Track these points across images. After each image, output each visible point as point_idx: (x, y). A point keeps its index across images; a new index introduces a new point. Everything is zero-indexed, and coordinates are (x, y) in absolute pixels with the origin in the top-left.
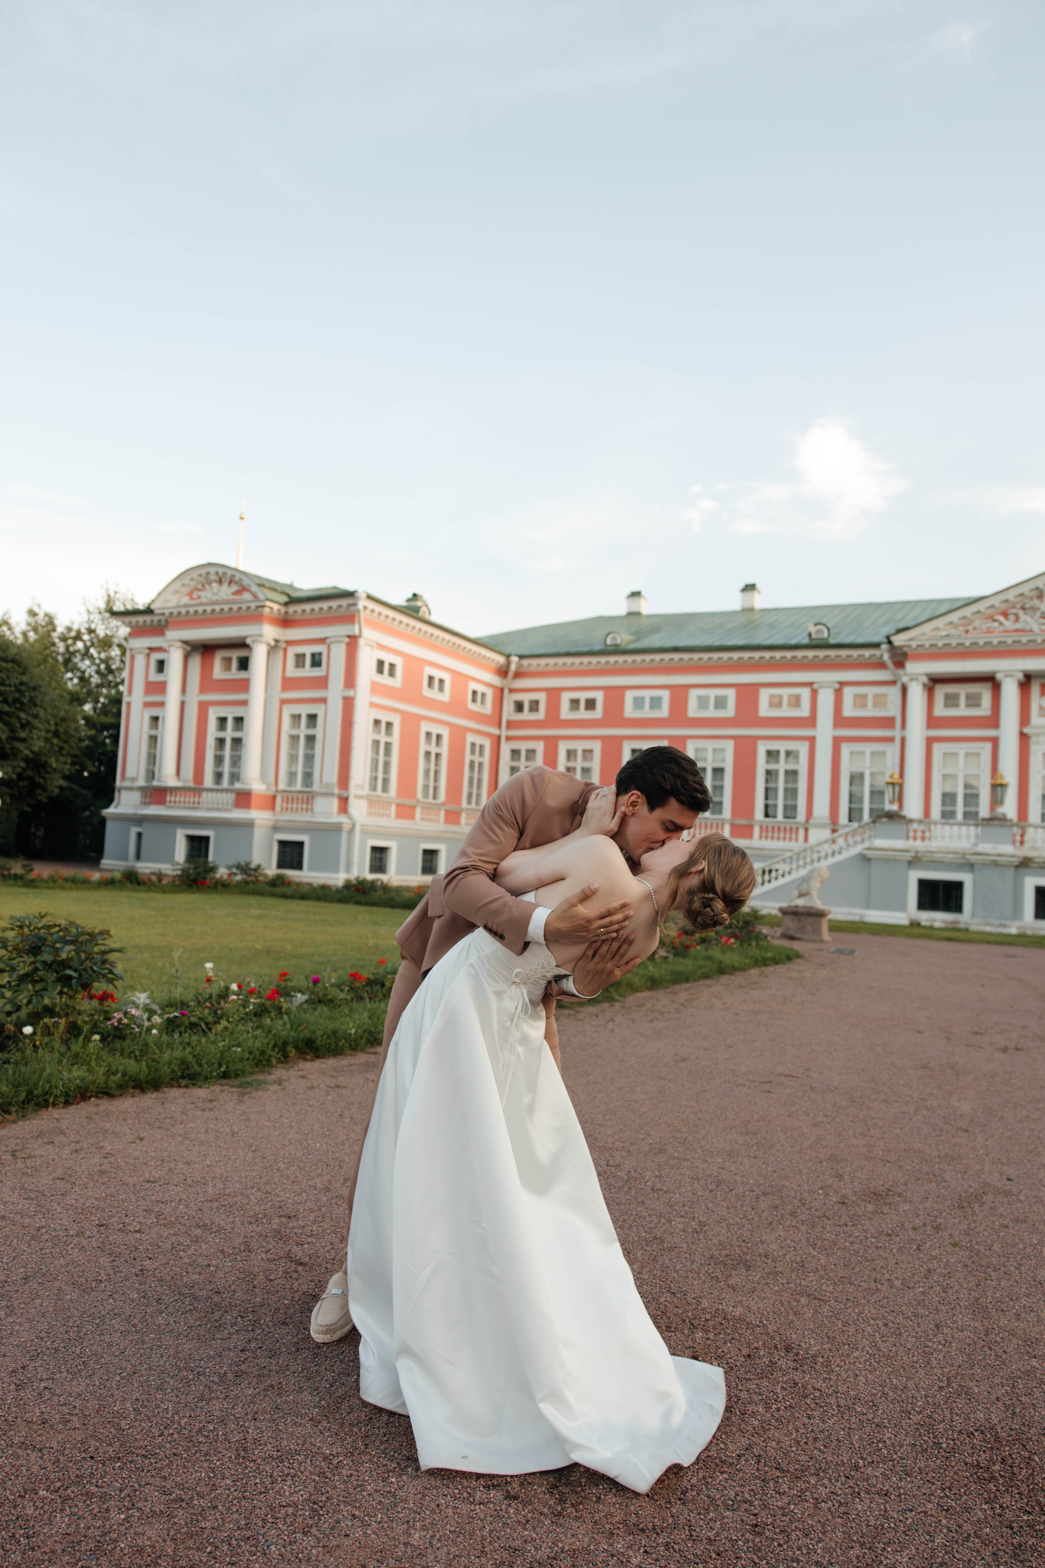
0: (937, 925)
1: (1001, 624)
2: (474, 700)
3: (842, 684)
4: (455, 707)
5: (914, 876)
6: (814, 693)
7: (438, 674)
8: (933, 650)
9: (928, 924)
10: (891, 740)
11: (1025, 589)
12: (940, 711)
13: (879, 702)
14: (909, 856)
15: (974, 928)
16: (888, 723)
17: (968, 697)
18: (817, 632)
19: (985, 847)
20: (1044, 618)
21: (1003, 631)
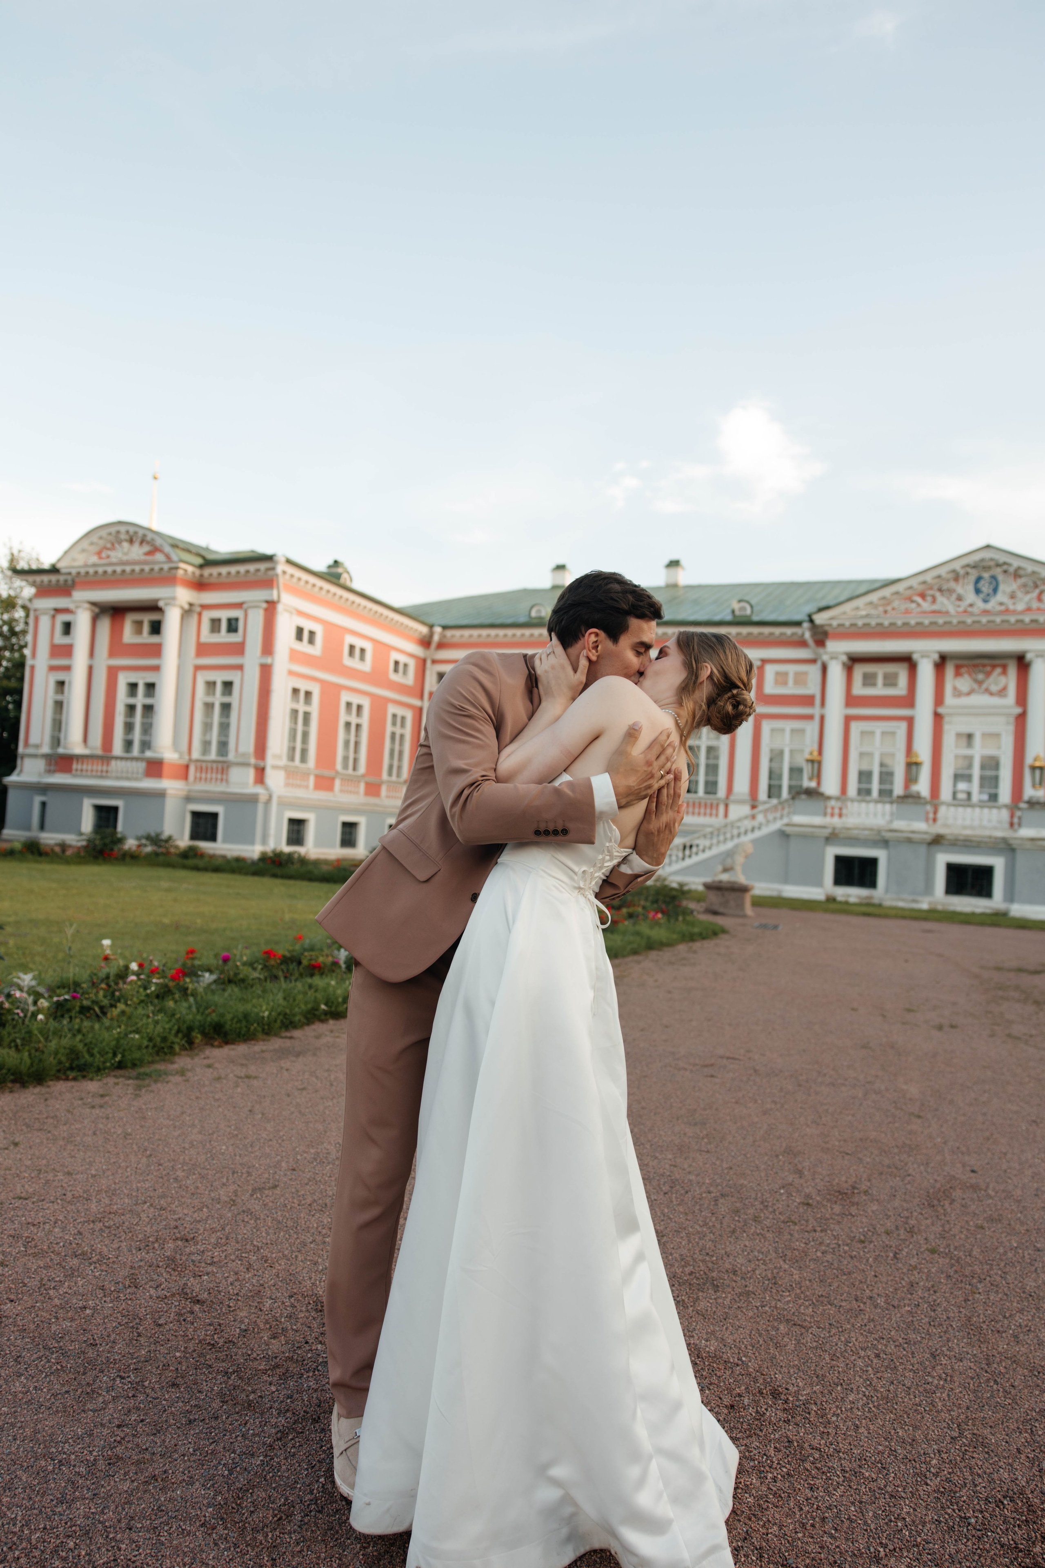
0: (852, 900)
1: (919, 605)
2: (396, 670)
3: (765, 661)
4: (376, 677)
5: (831, 852)
7: (359, 643)
8: (853, 629)
9: (843, 899)
10: (810, 717)
11: (943, 571)
12: (859, 690)
13: (800, 679)
14: (826, 832)
15: (888, 903)
16: (808, 700)
17: (886, 677)
18: (741, 609)
19: (900, 824)
20: (960, 600)
21: (920, 612)
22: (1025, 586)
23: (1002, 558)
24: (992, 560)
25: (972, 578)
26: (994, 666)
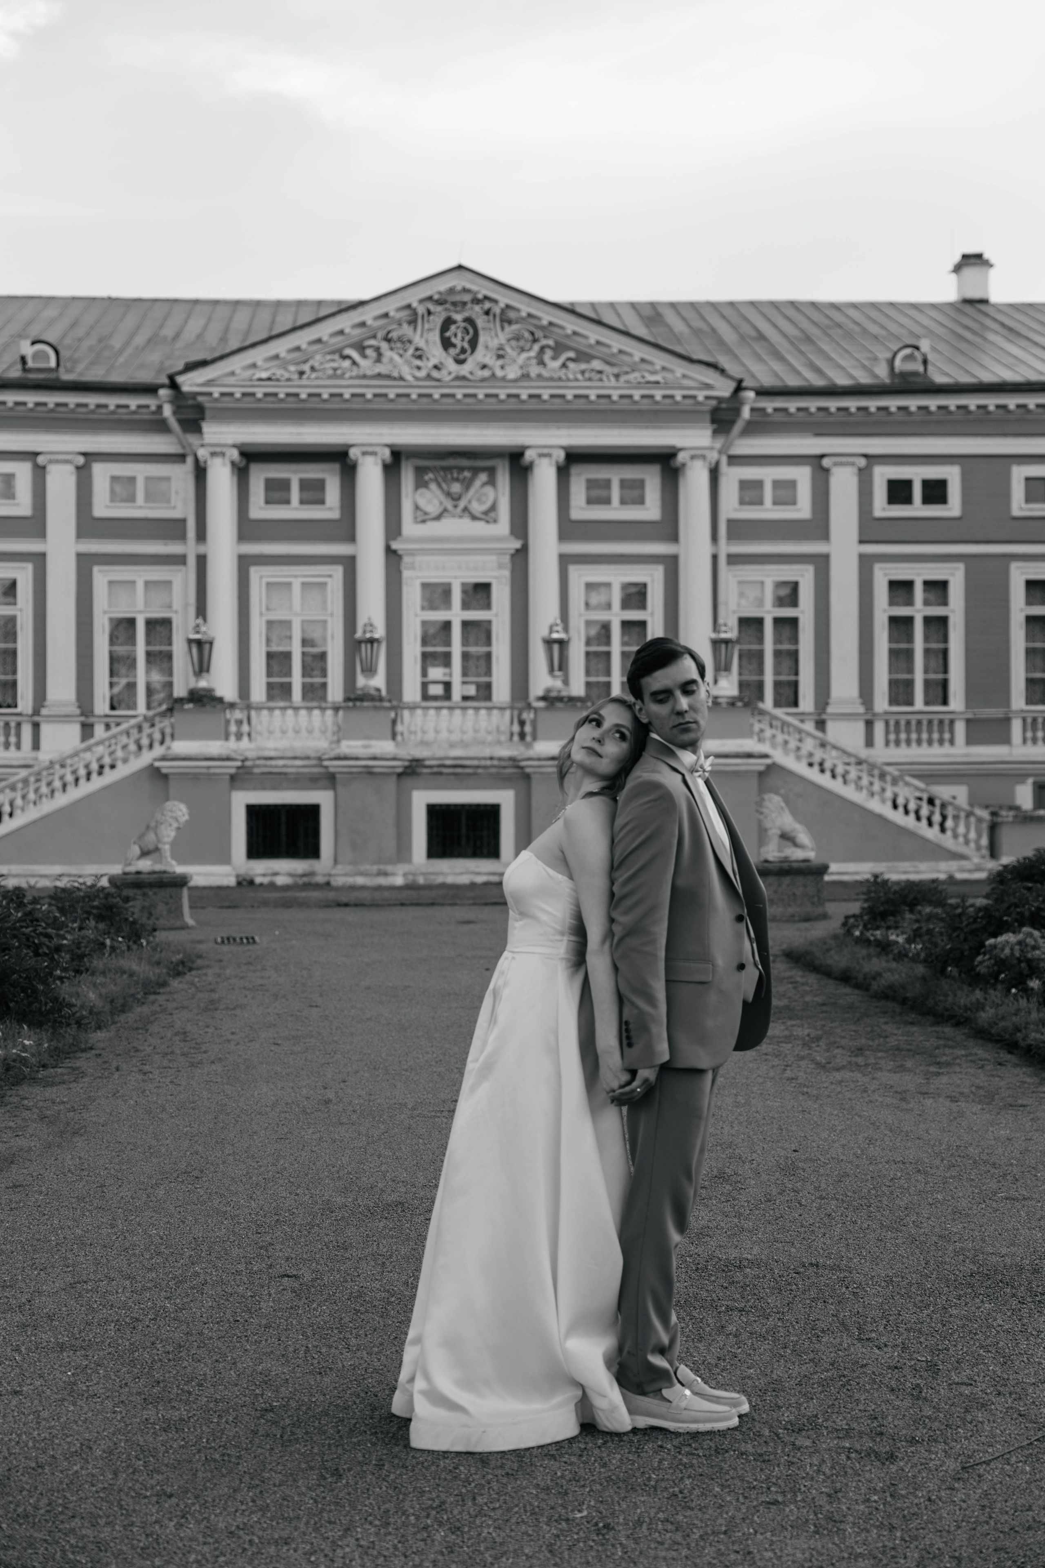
0: (280, 881)
1: (354, 363)
3: (90, 457)
5: (240, 801)
6: (40, 472)
8: (247, 403)
9: (265, 880)
10: (180, 560)
11: (391, 306)
12: (259, 510)
13: (156, 491)
14: (230, 767)
15: (339, 881)
16: (172, 529)
17: (305, 485)
18: (37, 356)
19: (350, 746)
20: (420, 357)
21: (358, 377)
22: (517, 338)
23: (484, 290)
24: (465, 290)
25: (437, 321)
26: (476, 471)
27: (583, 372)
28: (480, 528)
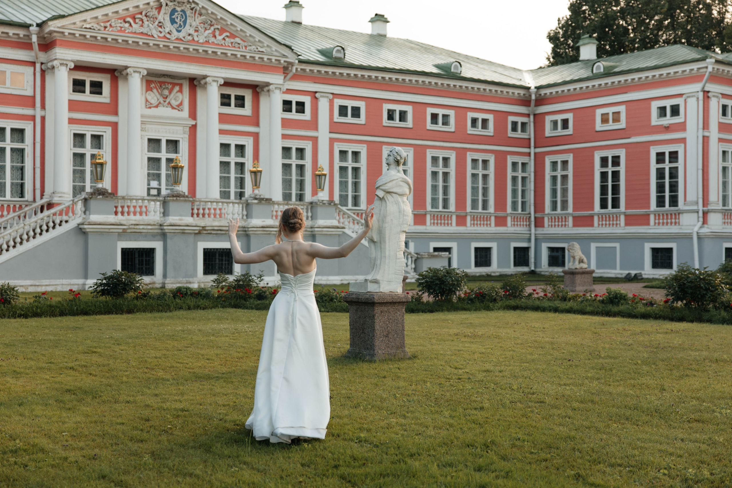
8: (82, 40)
10: (30, 118)
12: (70, 95)
13: (16, 80)
17: (92, 85)
19: (174, 219)
20: (161, 27)
21: (132, 33)
22: (204, 23)
25: (169, 10)
26: (174, 85)
27: (232, 43)
28: (175, 113)
